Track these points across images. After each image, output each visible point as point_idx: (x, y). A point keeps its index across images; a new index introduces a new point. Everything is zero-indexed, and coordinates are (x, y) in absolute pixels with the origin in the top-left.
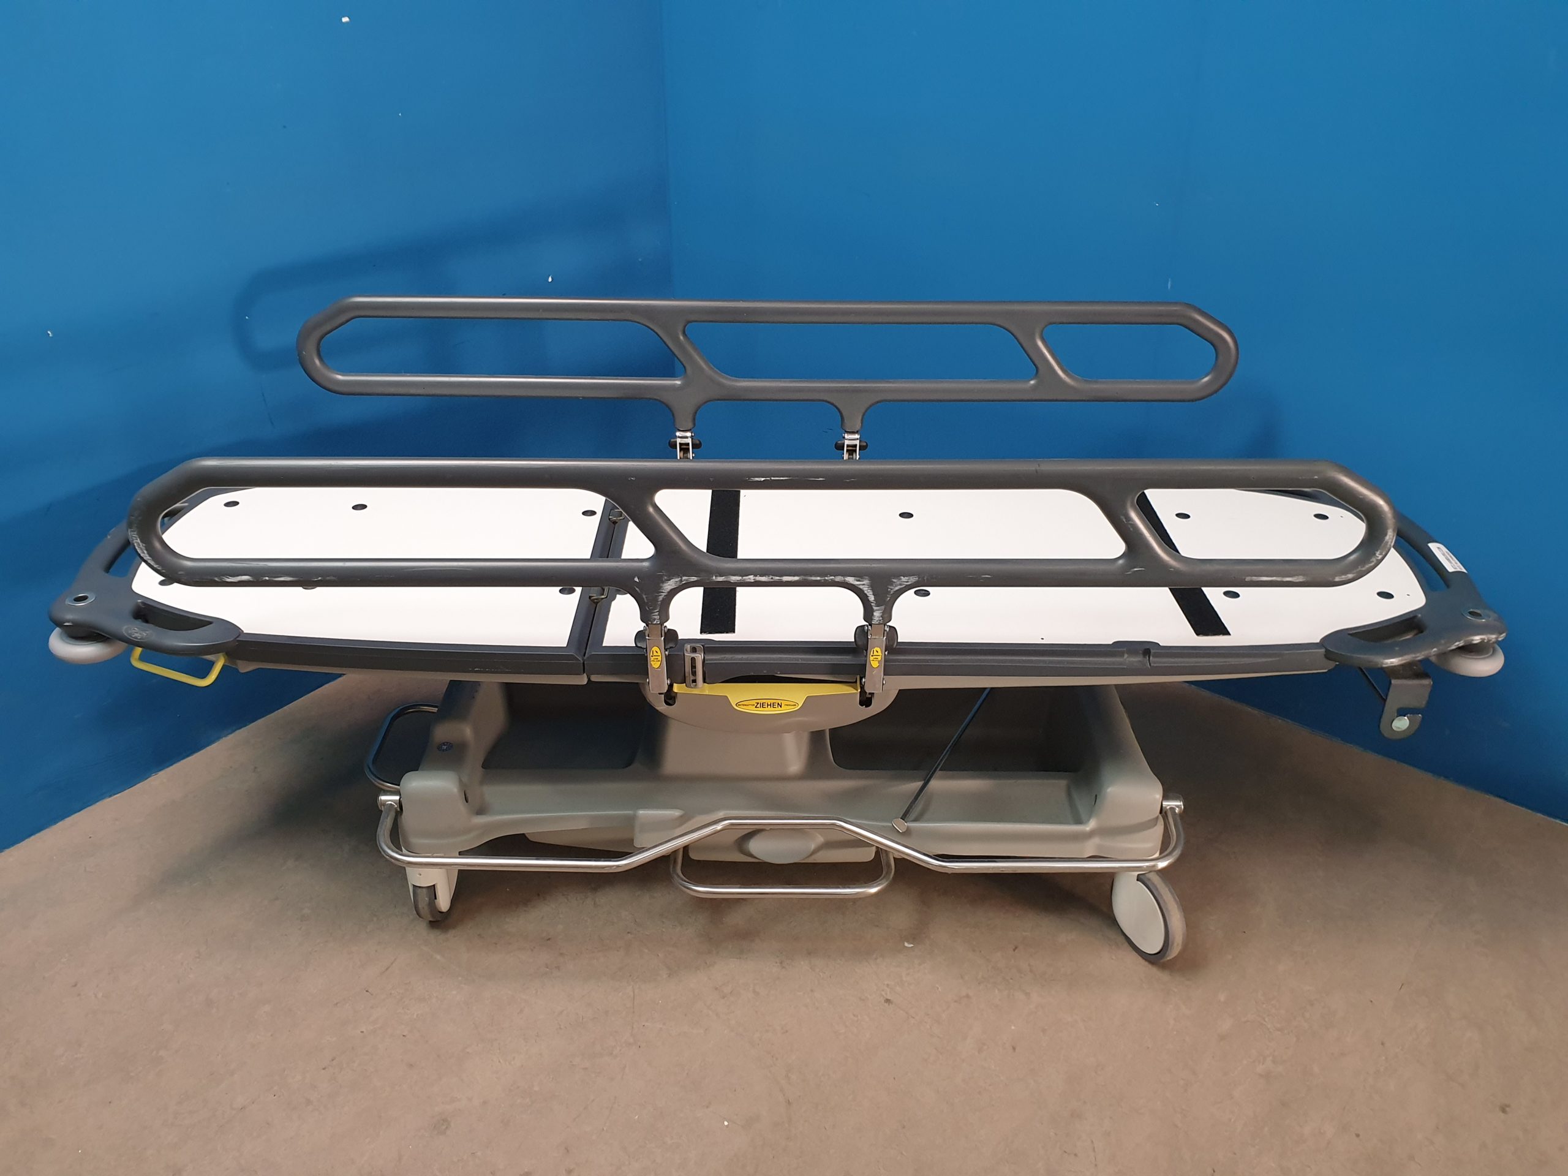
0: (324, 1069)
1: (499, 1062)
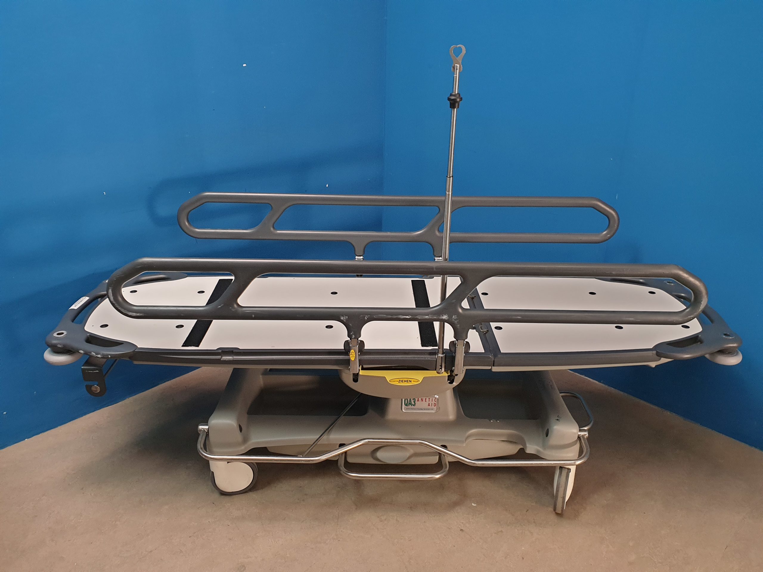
0: (190, 537)
1: (272, 541)
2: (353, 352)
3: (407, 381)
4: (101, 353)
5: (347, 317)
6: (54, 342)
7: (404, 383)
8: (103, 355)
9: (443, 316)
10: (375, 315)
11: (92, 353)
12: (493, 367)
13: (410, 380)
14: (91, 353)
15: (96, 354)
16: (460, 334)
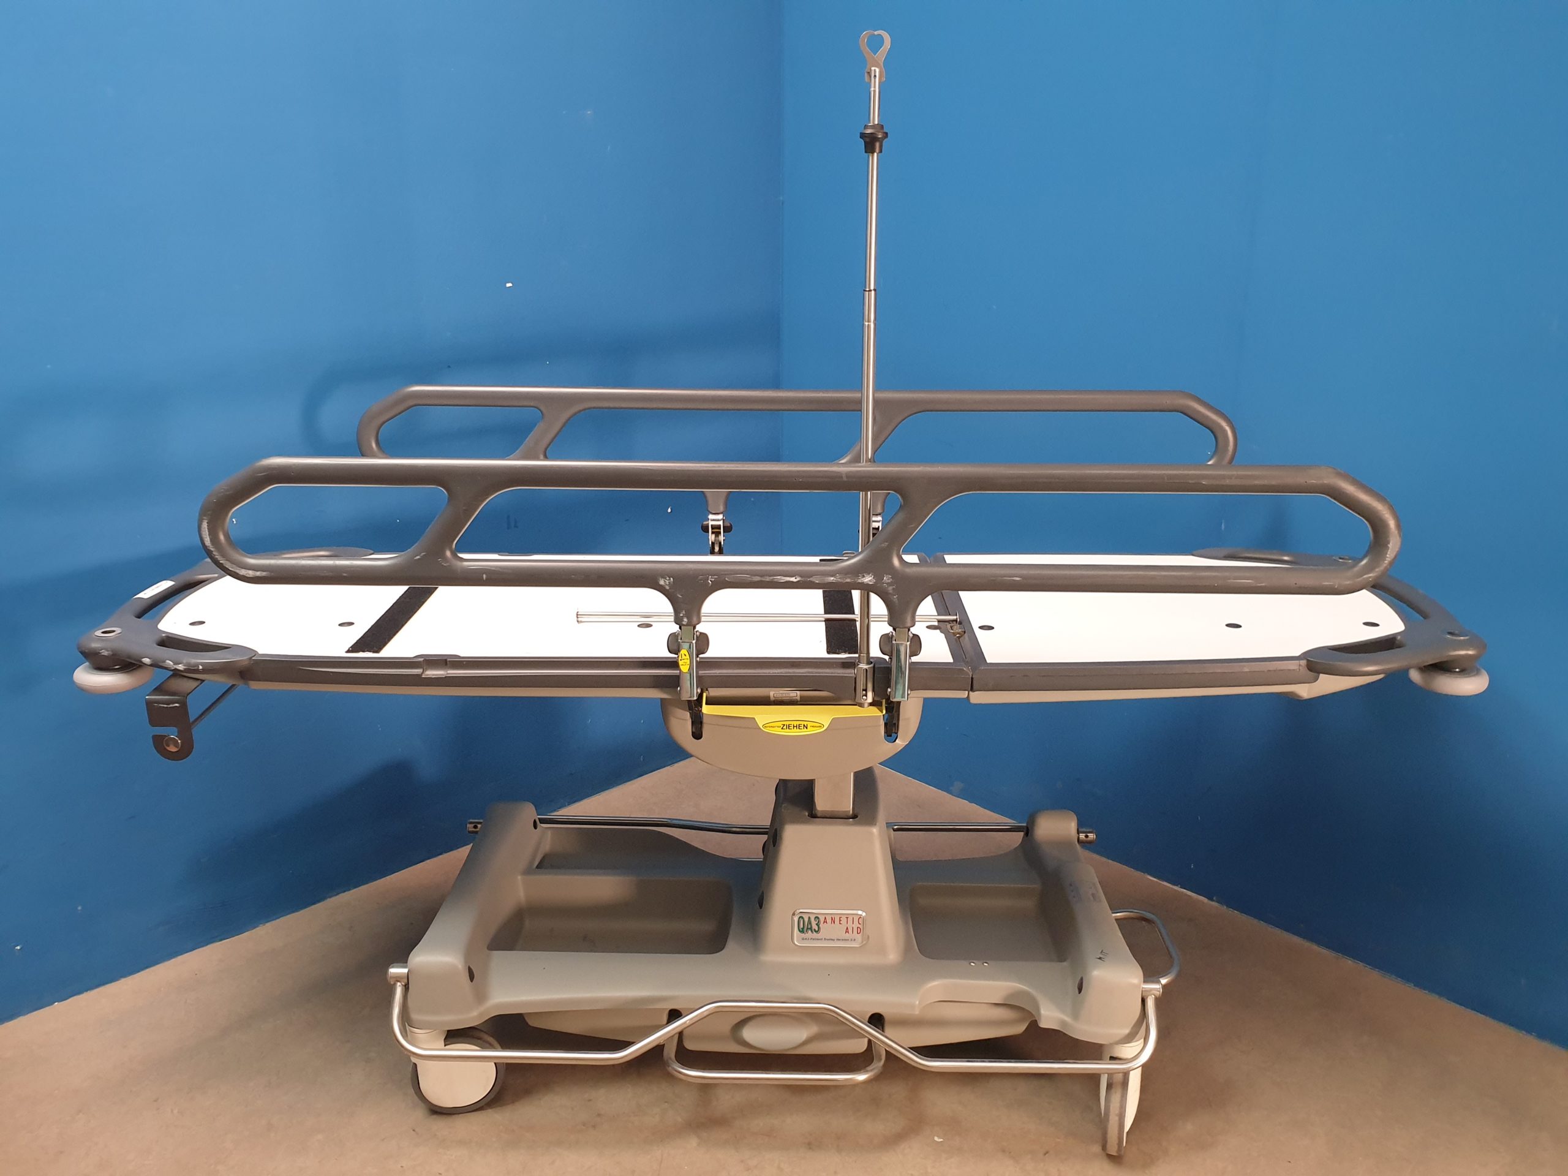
2: (685, 655)
3: (799, 727)
4: (185, 661)
5: (672, 579)
6: (95, 645)
7: (792, 730)
8: (188, 664)
9: (864, 576)
10: (727, 576)
11: (168, 661)
12: (971, 693)
13: (805, 723)
14: (165, 662)
15: (175, 664)
16: (900, 616)
